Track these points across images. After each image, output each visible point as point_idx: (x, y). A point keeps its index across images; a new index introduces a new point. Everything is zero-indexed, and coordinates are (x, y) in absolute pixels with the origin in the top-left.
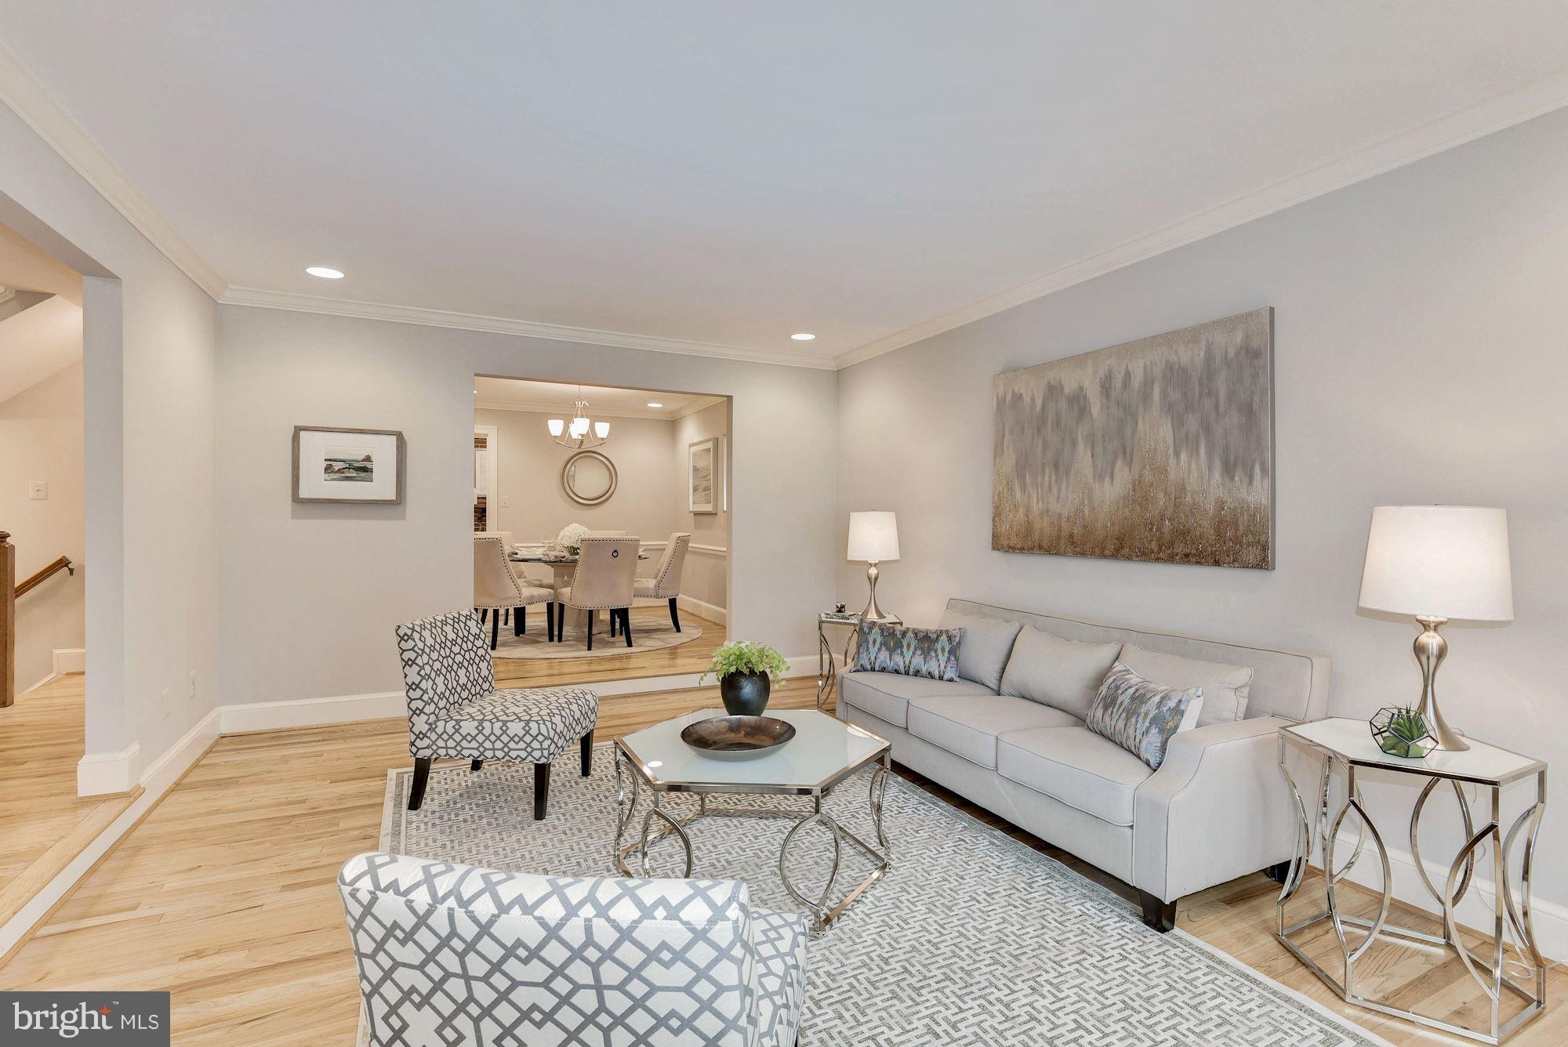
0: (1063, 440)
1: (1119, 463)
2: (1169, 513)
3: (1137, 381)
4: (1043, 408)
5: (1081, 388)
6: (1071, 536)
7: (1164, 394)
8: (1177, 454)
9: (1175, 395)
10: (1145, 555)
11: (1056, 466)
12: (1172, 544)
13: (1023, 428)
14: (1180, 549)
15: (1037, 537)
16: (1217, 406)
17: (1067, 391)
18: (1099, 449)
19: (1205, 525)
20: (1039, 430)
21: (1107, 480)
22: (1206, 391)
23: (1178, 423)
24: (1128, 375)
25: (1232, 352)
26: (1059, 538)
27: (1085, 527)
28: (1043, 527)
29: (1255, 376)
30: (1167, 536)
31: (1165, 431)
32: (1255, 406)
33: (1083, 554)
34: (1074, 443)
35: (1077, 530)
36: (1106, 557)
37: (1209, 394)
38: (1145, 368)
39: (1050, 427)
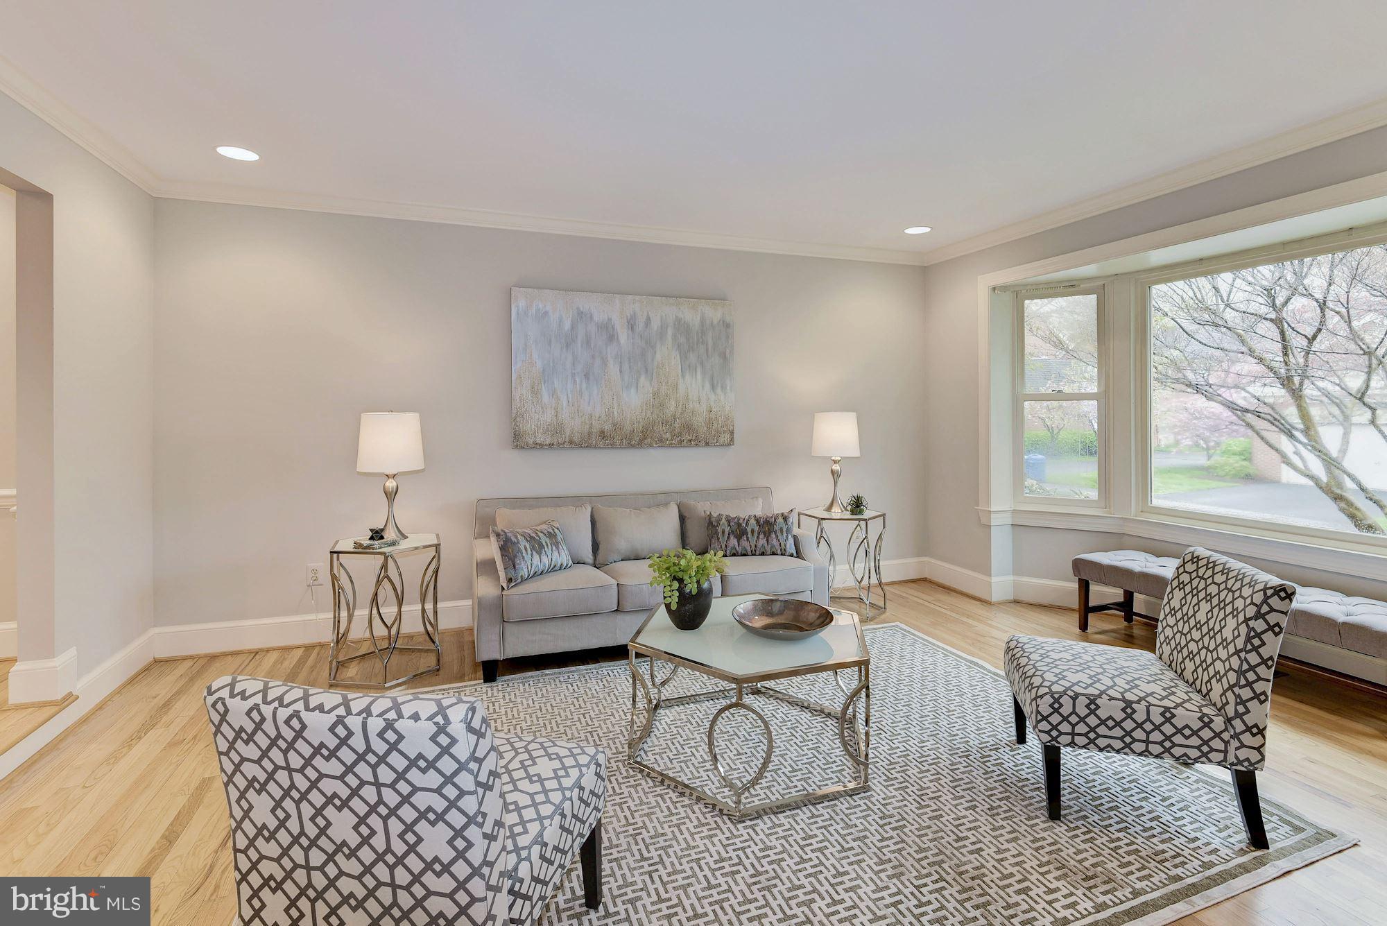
0: (593, 357)
1: (643, 379)
2: (678, 415)
3: (655, 324)
4: (572, 328)
5: (610, 320)
6: (602, 432)
7: (675, 338)
8: (683, 376)
9: (682, 340)
10: (661, 443)
11: (587, 376)
12: (681, 434)
13: (550, 341)
14: (686, 437)
15: (568, 434)
16: (707, 350)
17: (596, 319)
18: (626, 366)
19: (699, 421)
20: (567, 346)
21: (633, 390)
22: (701, 340)
23: (684, 357)
24: (648, 320)
25: (715, 322)
26: (590, 434)
27: (615, 424)
28: (574, 426)
29: (727, 337)
30: (678, 430)
31: (675, 360)
32: (728, 355)
33: (613, 446)
34: (604, 362)
35: (607, 427)
36: (633, 446)
37: (703, 343)
38: (662, 317)
39: (579, 345)
